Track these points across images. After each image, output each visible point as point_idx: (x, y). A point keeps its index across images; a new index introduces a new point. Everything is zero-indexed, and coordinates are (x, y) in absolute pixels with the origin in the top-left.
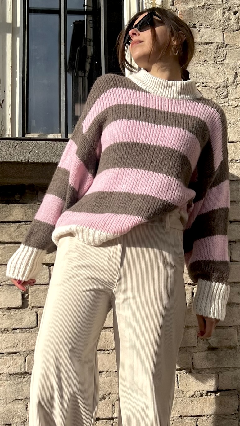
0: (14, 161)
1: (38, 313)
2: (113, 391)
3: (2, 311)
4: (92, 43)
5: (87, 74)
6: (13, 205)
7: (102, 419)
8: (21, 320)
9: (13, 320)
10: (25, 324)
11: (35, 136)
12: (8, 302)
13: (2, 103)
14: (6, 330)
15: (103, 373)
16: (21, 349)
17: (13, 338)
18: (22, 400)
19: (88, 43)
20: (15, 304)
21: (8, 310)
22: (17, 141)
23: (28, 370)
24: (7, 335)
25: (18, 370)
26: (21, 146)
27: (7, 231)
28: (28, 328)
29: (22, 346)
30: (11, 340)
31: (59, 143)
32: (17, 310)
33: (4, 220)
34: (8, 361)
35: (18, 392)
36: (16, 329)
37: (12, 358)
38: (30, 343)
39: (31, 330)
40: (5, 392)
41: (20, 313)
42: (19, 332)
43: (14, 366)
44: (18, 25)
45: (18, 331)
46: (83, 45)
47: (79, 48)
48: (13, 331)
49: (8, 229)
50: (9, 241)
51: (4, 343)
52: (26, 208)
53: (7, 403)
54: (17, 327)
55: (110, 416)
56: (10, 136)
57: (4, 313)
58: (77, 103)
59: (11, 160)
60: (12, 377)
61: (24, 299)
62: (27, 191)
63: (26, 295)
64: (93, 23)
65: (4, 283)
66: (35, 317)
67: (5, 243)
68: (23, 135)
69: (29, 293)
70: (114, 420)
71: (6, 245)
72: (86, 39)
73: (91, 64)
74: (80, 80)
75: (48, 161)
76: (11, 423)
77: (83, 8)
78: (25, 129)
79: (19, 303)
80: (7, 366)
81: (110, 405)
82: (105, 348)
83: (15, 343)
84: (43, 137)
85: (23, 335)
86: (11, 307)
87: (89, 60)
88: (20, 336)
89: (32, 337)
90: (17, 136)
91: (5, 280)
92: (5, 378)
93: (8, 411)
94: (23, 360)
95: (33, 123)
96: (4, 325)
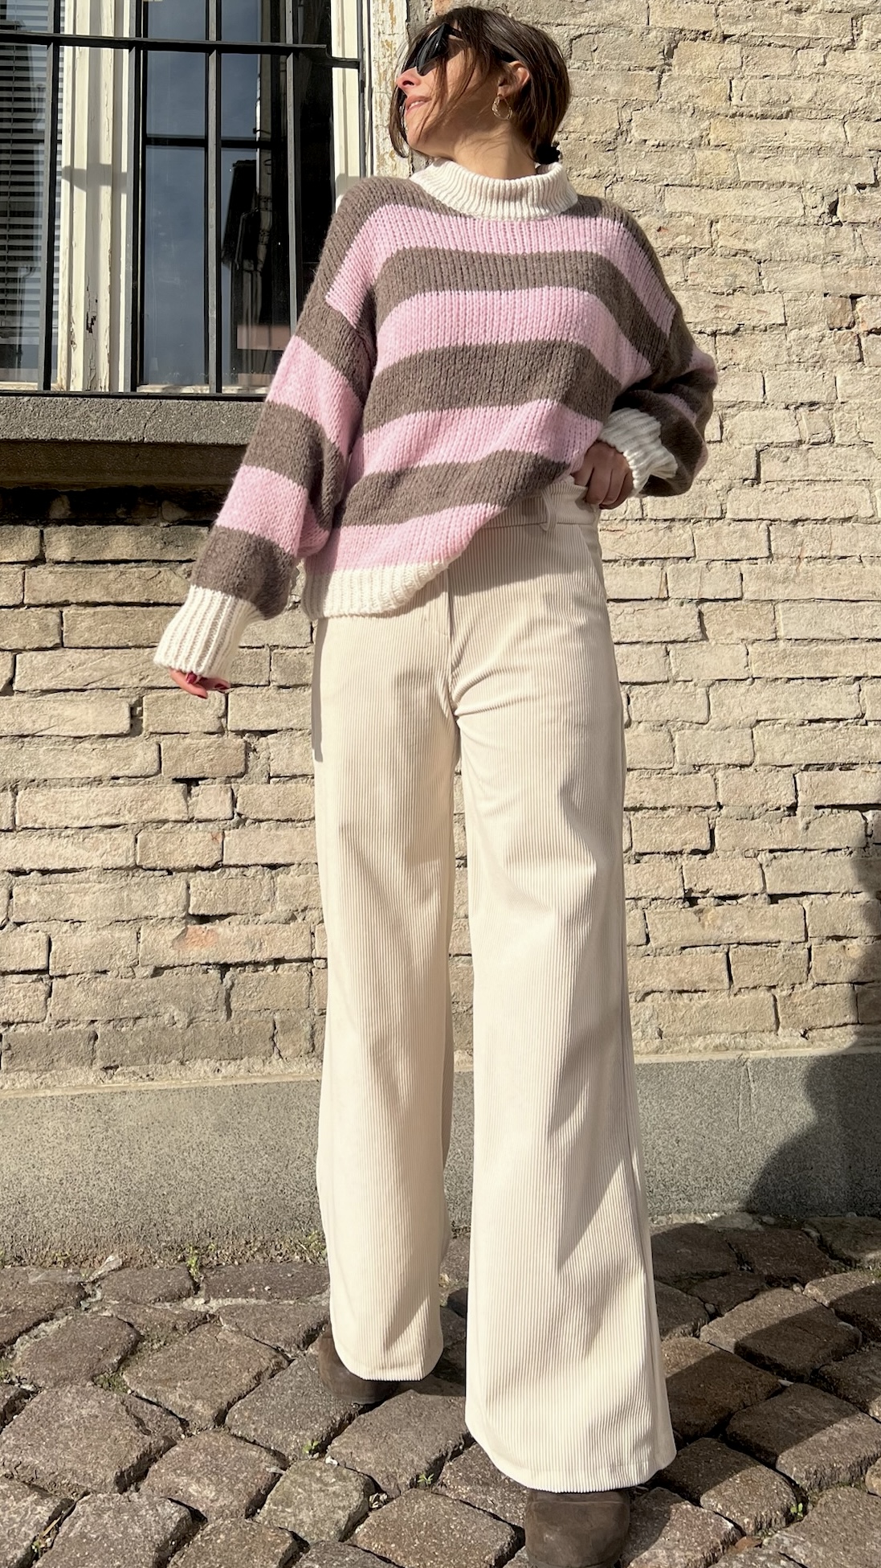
0: (114, 439)
1: (162, 745)
2: (311, 904)
3: (90, 741)
4: (270, 205)
5: (260, 266)
6: (111, 527)
7: (290, 961)
8: (127, 759)
9: (112, 760)
10: (134, 768)
11: (157, 389)
12: (103, 723)
13: (92, 324)
14: (98, 781)
15: (292, 868)
16: (127, 818)
17: (111, 796)
18: (128, 921)
19: (263, 205)
20: (116, 727)
21: (101, 740)
22: (121, 401)
23: (141, 861)
24: (99, 789)
25: (121, 862)
26: (130, 409)
27: (101, 579)
28: (141, 777)
29: (130, 812)
30: (108, 801)
31: (204, 403)
32: (120, 740)
33: (94, 558)
34: (102, 842)
35: (120, 905)
36: (118, 778)
37: (109, 836)
38: (145, 807)
39: (148, 779)
40: (95, 906)
41: (125, 744)
42: (124, 785)
43: (113, 853)
44: (124, 169)
45: (121, 781)
46: (254, 208)
47: (244, 215)
48: (112, 782)
49: (102, 576)
50: (105, 599)
51: (94, 807)
52: (138, 534)
53: (98, 929)
54: (120, 774)
55: (306, 955)
56: (107, 390)
57: (94, 746)
58: (241, 323)
59: (109, 438)
60: (109, 876)
61: (135, 717)
62: (140, 500)
63: (139, 709)
64: (272, 165)
65: (94, 685)
66: (156, 754)
67: (96, 604)
68: (134, 388)
69: (144, 706)
70: (315, 962)
71: (99, 609)
72: (259, 198)
73: (268, 246)
74: (247, 277)
75: (182, 440)
76: (107, 968)
77: (252, 135)
78: (138, 376)
79: (124, 725)
80: (98, 853)
81: (307, 933)
82: (296, 815)
83: (115, 806)
84: (173, 392)
85: (132, 789)
86: (107, 733)
87: (266, 239)
88: (126, 792)
89: (150, 794)
90: (121, 389)
91: (95, 679)
92: (95, 877)
93: (100, 944)
94: (132, 840)
95: (152, 363)
96: (93, 770)
